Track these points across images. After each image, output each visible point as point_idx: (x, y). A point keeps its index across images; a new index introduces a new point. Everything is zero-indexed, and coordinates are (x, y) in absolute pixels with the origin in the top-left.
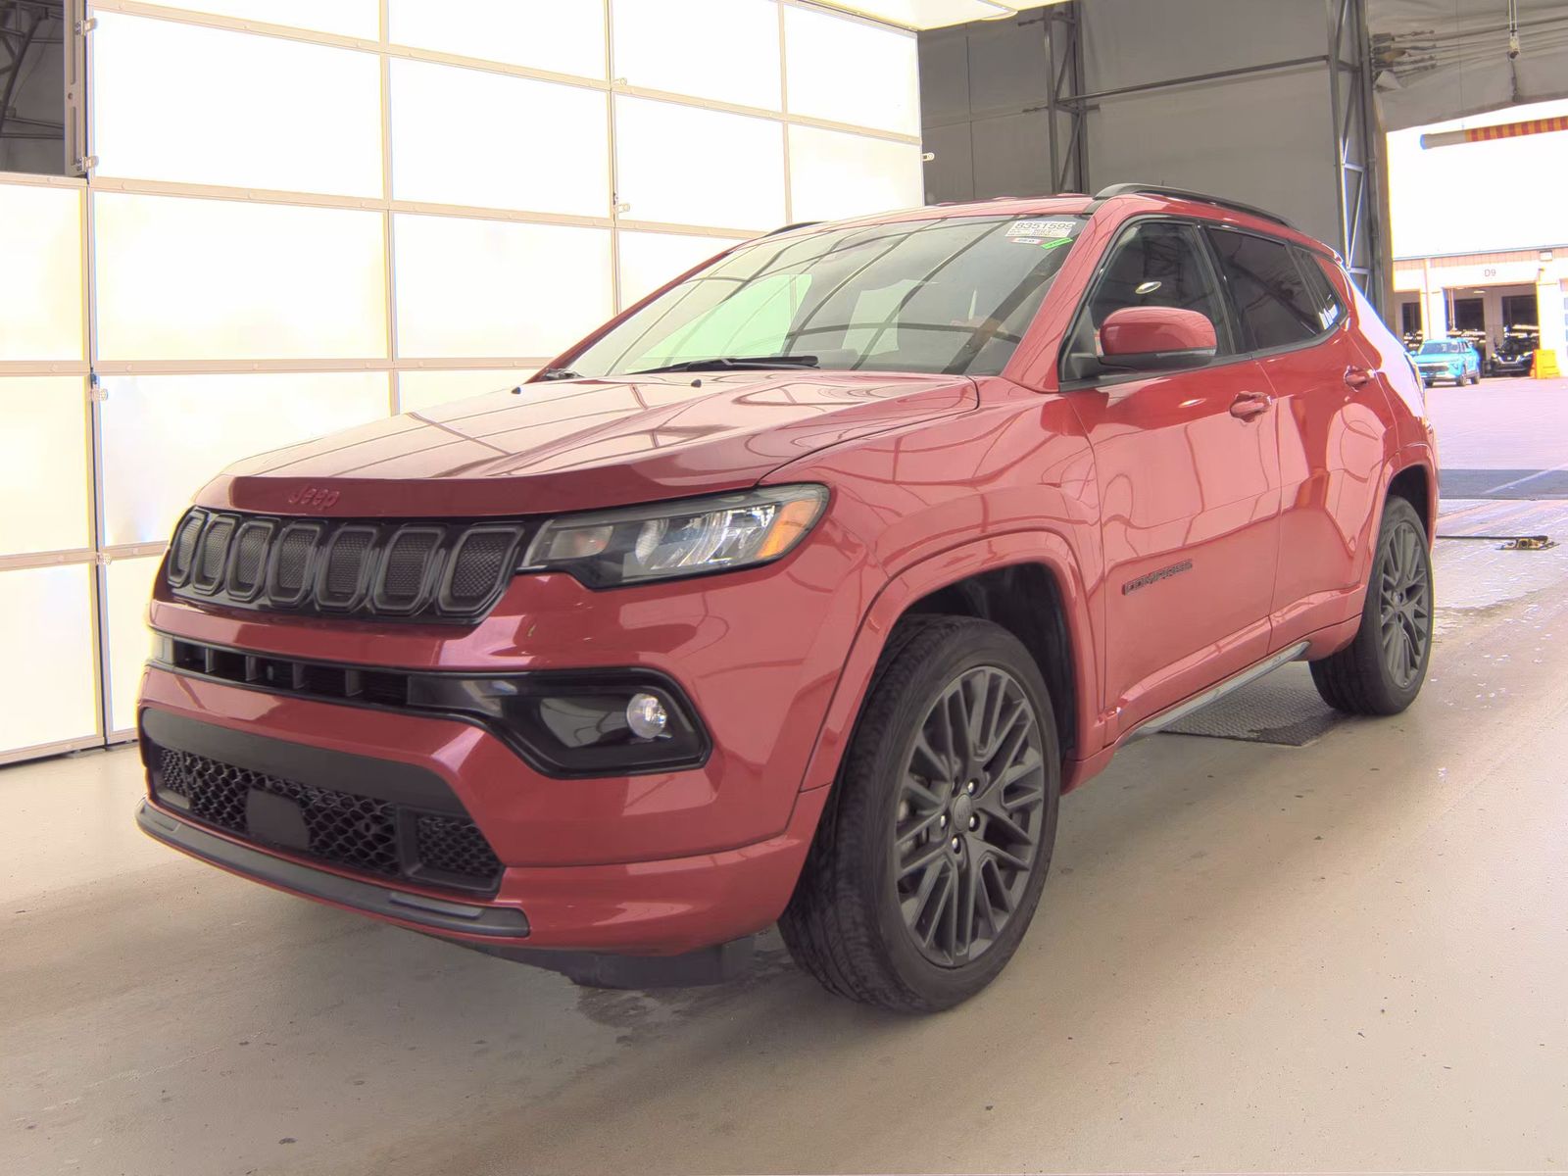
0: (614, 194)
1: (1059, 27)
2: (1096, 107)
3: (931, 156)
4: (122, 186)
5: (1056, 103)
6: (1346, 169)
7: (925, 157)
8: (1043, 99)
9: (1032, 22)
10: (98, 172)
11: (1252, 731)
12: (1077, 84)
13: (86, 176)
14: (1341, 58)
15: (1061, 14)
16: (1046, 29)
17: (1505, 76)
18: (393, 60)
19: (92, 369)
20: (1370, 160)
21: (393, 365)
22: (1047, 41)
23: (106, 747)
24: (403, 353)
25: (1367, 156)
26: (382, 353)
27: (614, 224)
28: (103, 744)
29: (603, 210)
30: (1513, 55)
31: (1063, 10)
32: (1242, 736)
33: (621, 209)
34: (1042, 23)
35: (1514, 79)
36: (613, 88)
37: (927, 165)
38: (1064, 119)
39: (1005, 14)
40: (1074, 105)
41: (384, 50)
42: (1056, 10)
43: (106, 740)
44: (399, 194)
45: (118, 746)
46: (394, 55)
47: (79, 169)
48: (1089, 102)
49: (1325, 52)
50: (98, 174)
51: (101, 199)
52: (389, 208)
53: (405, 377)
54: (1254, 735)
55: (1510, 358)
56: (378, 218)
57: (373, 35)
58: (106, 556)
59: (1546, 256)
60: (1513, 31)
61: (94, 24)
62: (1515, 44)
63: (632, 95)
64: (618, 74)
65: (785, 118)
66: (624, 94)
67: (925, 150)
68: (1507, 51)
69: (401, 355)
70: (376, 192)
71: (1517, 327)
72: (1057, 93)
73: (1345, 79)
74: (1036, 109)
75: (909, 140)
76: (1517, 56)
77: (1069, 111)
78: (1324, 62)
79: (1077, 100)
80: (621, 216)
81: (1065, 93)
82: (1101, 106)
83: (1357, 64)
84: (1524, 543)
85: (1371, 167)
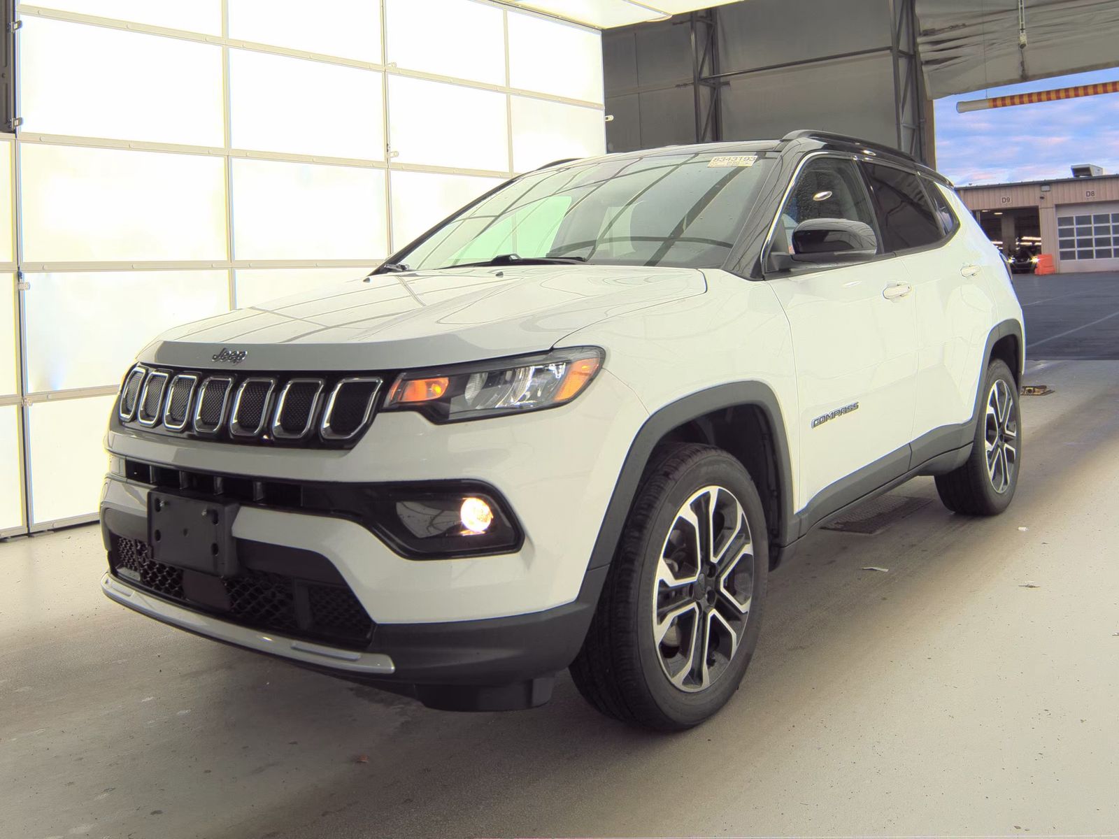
0: (387, 145)
1: (701, 26)
2: (727, 83)
3: (611, 118)
4: (40, 139)
5: (699, 80)
6: (904, 127)
7: (607, 118)
8: (690, 77)
9: (681, 23)
10: (23, 129)
11: (838, 523)
12: (715, 67)
13: (14, 132)
14: (900, 48)
15: (702, 17)
16: (692, 27)
17: (1016, 60)
18: (232, 51)
19: (19, 268)
20: (921, 120)
21: (232, 264)
22: (693, 37)
23: (29, 535)
24: (240, 255)
25: (919, 118)
26: (223, 256)
27: (388, 165)
28: (26, 532)
29: (380, 156)
30: (1022, 46)
31: (705, 15)
32: (830, 527)
33: (392, 155)
34: (689, 24)
35: (1022, 64)
36: (386, 69)
37: (608, 124)
38: (705, 91)
39: (663, 18)
40: (712, 81)
41: (225, 43)
42: (699, 15)
43: (29, 530)
44: (236, 145)
45: (38, 534)
46: (234, 47)
47: (9, 127)
48: (722, 80)
49: (890, 44)
50: (22, 131)
51: (25, 148)
52: (229, 155)
53: (240, 274)
54: (840, 526)
55: (1022, 260)
56: (221, 161)
57: (216, 31)
58: (28, 400)
59: (1046, 188)
60: (1022, 29)
61: (20, 24)
62: (1023, 38)
63: (400, 74)
64: (390, 60)
65: (507, 91)
66: (395, 74)
67: (607, 113)
68: (1017, 42)
69: (237, 258)
70: (220, 143)
71: (1025, 238)
72: (700, 73)
73: (903, 63)
74: (685, 85)
75: (596, 106)
76: (1025, 48)
77: (708, 86)
78: (888, 51)
79: (714, 78)
80: (393, 160)
81: (706, 73)
82: (731, 83)
83: (912, 53)
84: (1030, 391)
85: (921, 126)
